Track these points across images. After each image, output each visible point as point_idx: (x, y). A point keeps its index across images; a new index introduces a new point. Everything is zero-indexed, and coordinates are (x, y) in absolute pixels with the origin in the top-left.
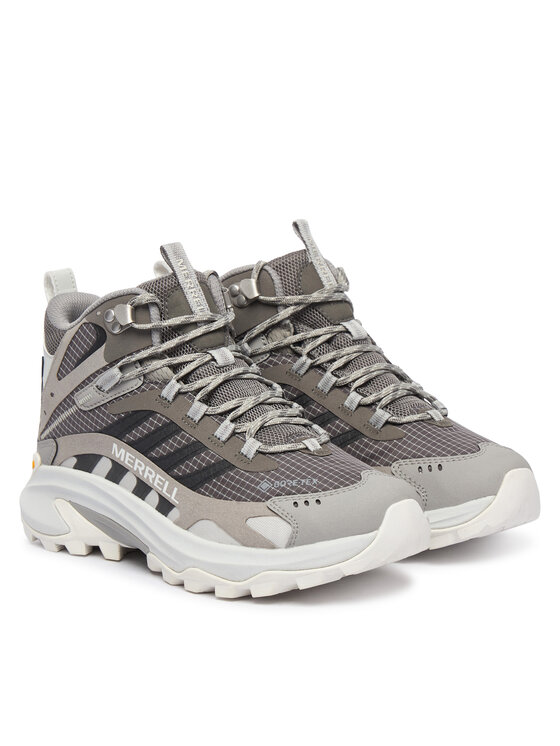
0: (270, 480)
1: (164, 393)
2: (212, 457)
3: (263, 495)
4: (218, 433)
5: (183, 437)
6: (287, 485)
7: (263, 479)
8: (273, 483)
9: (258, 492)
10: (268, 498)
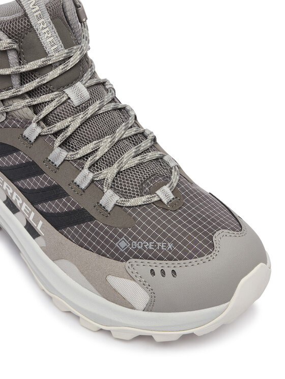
0: (127, 239)
1: (26, 133)
2: (73, 203)
3: (122, 254)
4: (78, 180)
5: (45, 179)
6: (144, 248)
7: (121, 235)
8: (130, 242)
9: (117, 250)
10: (127, 259)
